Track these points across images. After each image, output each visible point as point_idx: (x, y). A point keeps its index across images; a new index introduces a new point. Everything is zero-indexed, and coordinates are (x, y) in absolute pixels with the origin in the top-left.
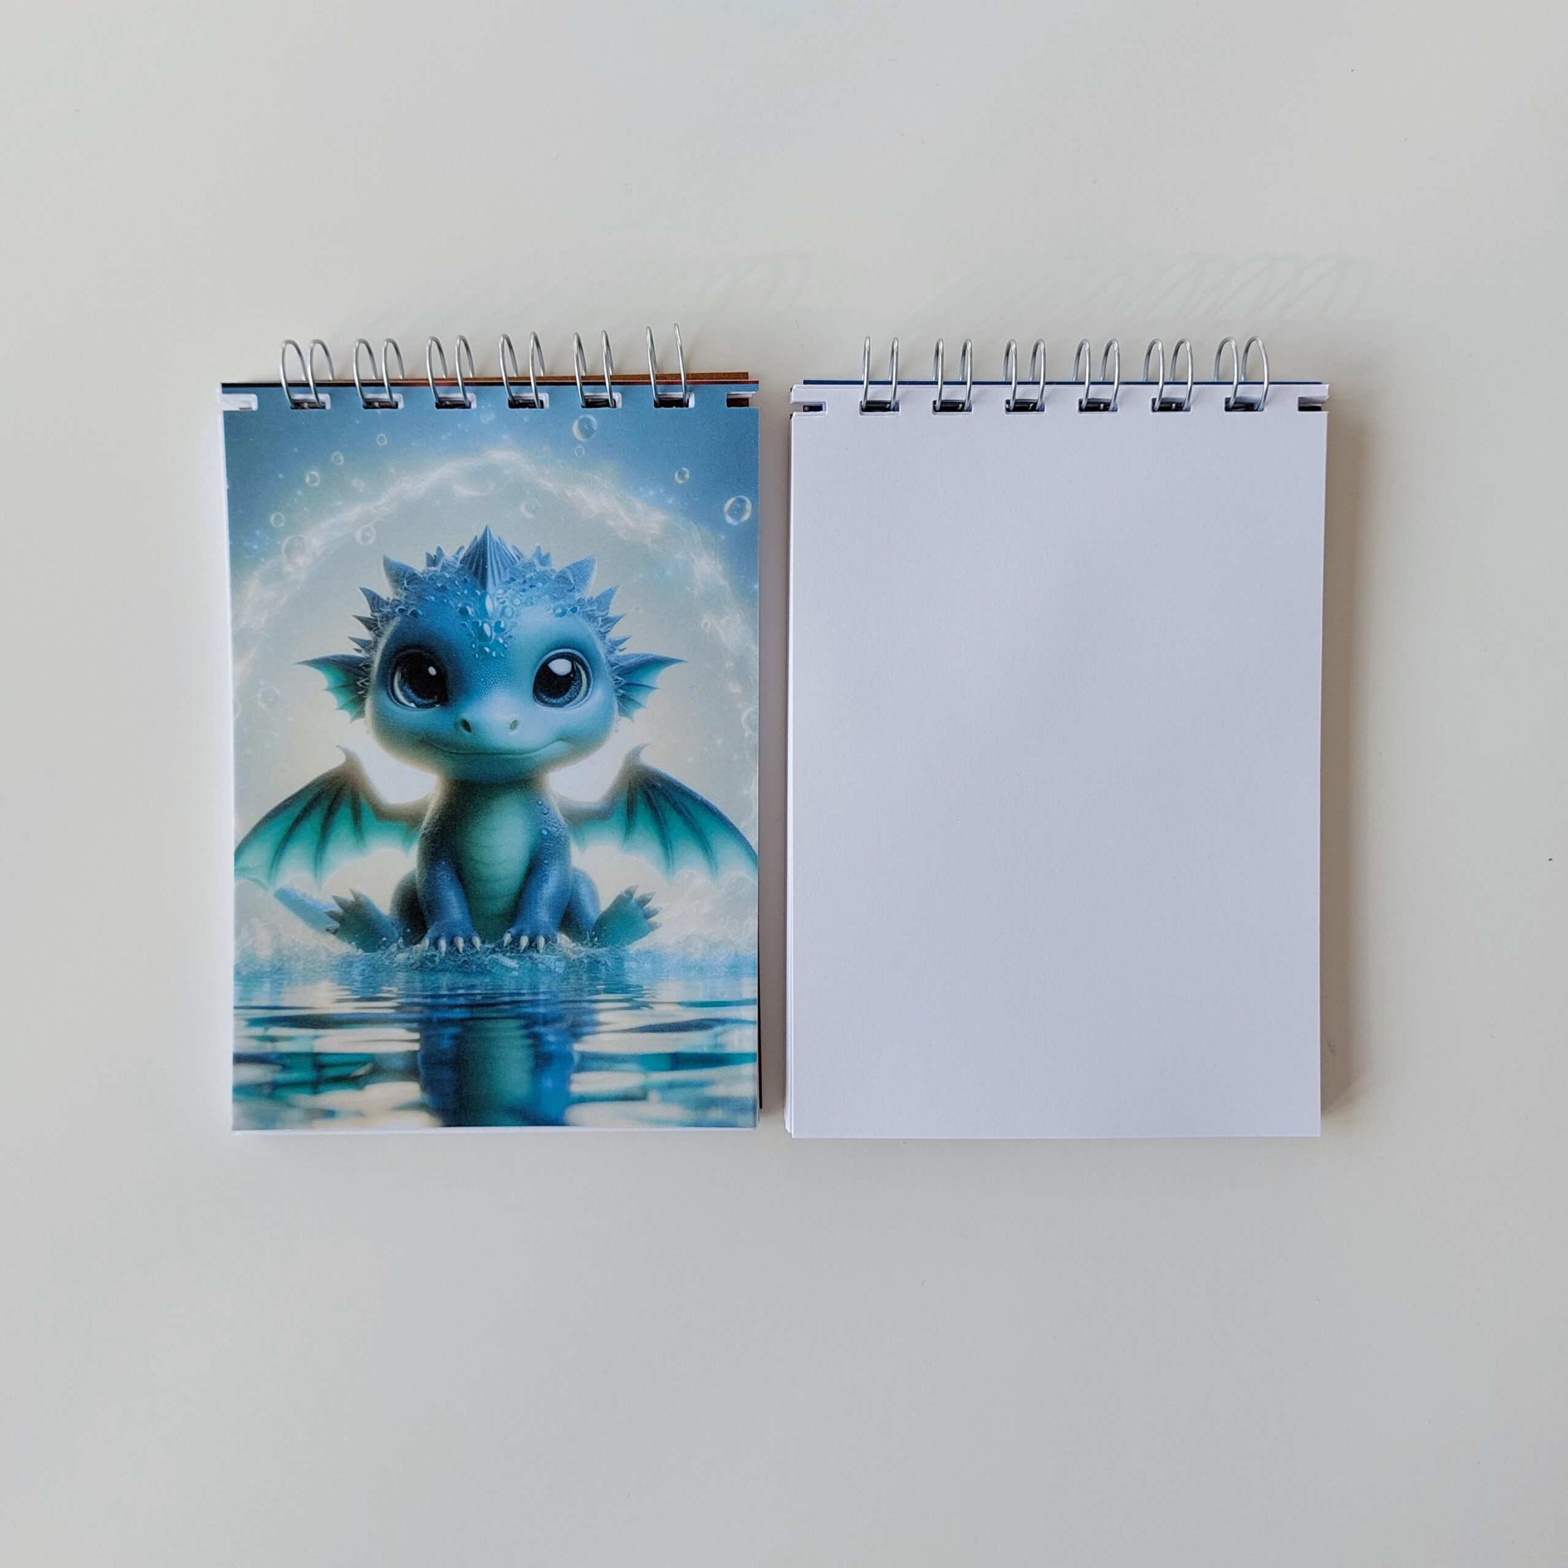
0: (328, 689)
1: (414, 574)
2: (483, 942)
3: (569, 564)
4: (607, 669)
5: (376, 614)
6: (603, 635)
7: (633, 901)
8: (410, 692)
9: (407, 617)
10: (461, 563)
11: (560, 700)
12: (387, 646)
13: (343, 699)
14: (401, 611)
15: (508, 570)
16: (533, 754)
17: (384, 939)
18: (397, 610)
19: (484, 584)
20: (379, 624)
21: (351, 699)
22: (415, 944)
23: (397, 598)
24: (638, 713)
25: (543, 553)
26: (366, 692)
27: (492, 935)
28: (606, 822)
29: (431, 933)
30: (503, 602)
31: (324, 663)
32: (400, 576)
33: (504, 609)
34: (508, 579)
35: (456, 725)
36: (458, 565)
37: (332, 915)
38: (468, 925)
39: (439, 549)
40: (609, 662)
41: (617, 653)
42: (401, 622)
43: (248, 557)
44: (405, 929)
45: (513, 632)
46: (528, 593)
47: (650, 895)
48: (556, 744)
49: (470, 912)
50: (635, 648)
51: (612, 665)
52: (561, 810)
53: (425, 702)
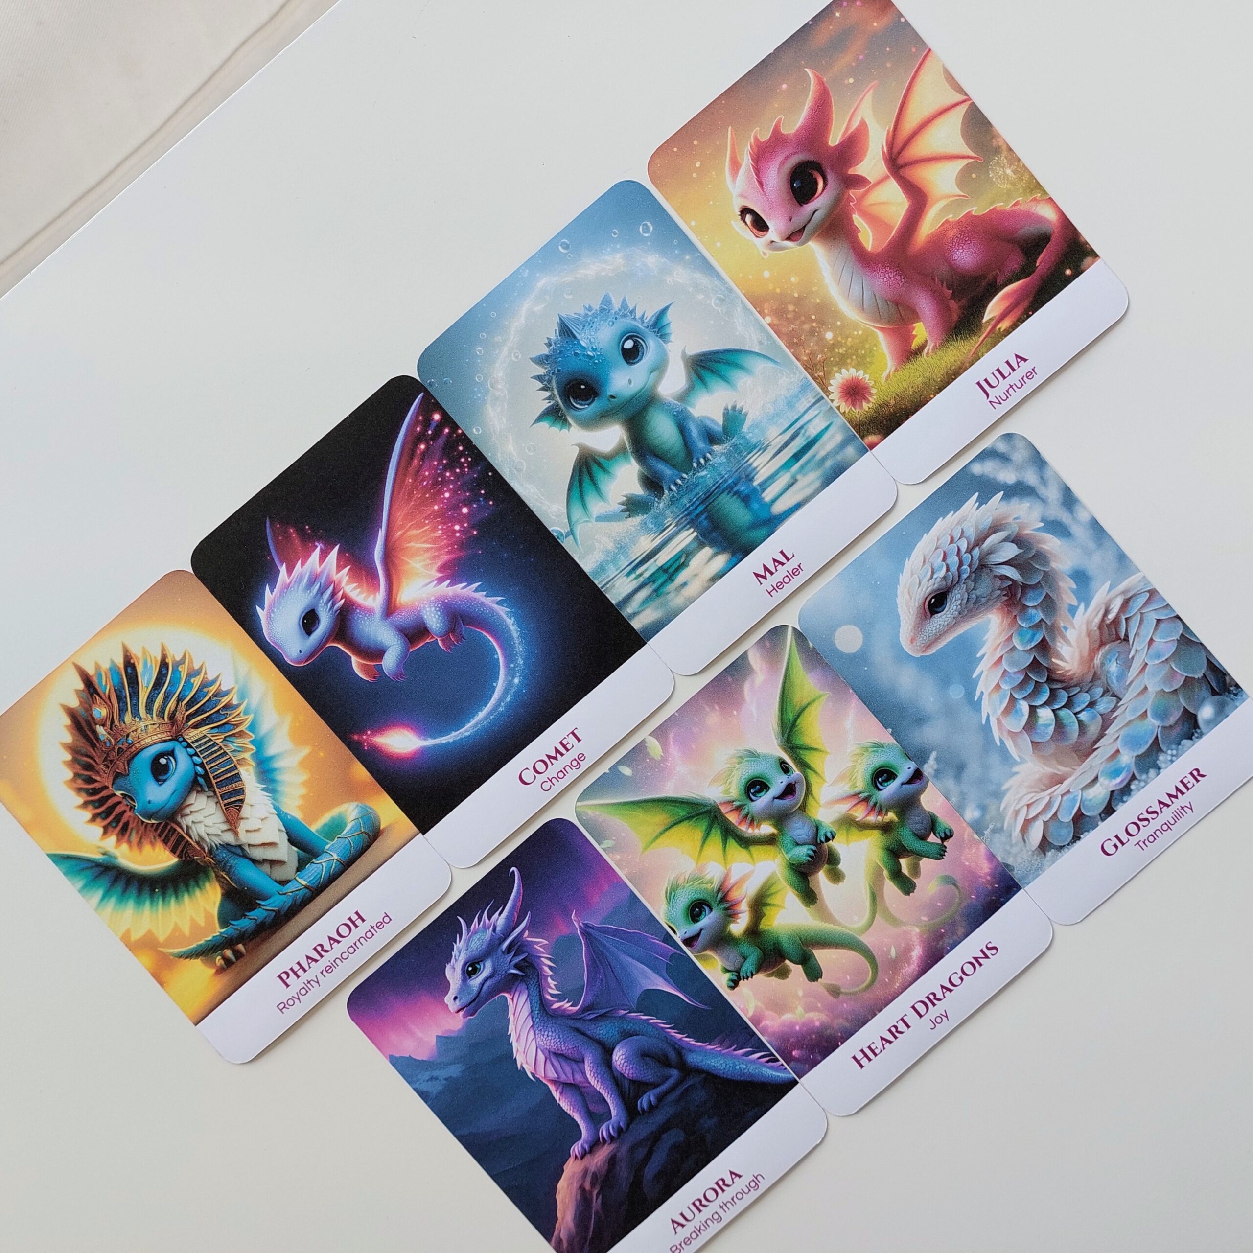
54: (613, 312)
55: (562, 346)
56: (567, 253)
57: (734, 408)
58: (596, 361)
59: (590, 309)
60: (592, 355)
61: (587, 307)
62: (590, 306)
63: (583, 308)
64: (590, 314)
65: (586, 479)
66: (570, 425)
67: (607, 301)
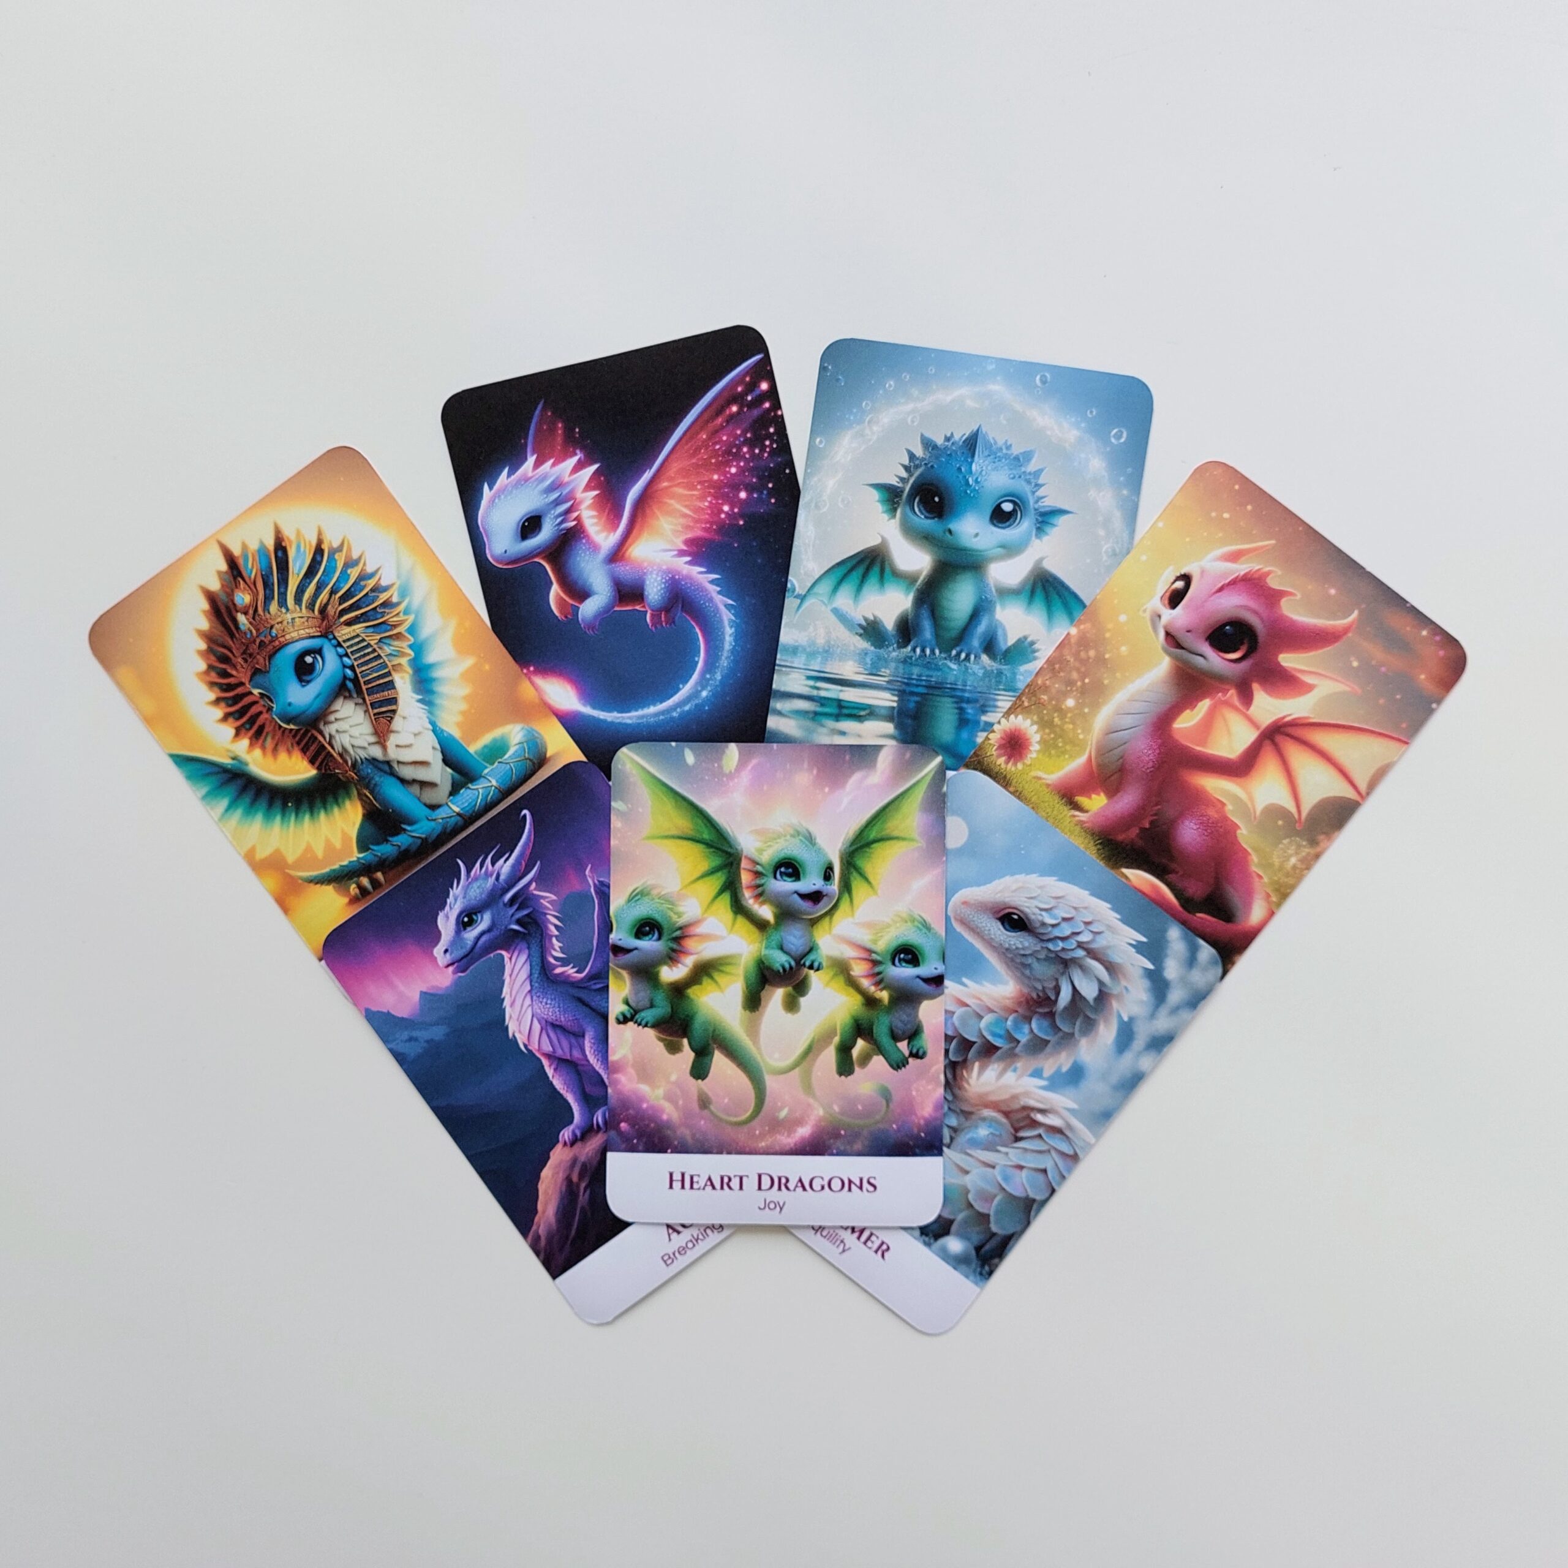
54: (1023, 469)
55: (956, 452)
56: (1039, 387)
57: (1032, 643)
58: (968, 492)
59: (1009, 447)
60: (971, 482)
61: (1009, 443)
62: (1011, 445)
63: (1004, 441)
64: (1004, 451)
65: (860, 571)
66: (894, 517)
67: (1028, 456)
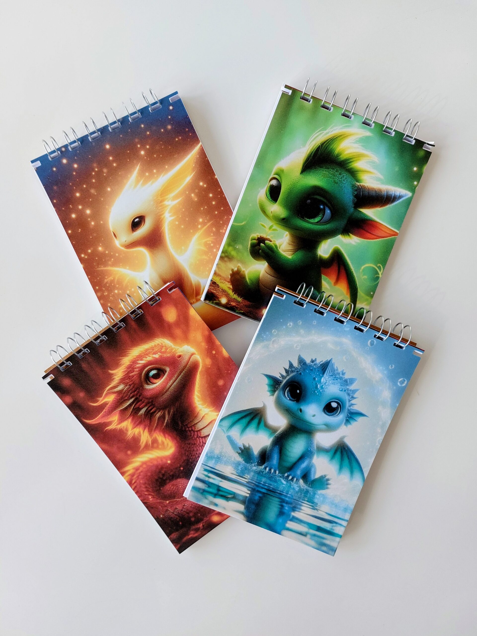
0: (267, 384)
1: (306, 363)
2: (279, 473)
3: (350, 377)
4: (346, 411)
5: (290, 369)
6: (350, 401)
7: (325, 479)
8: (289, 395)
9: (298, 373)
10: (320, 365)
11: (330, 414)
12: (289, 379)
13: (270, 389)
14: (297, 371)
15: (332, 373)
16: (315, 426)
17: (252, 461)
18: (296, 370)
19: (324, 373)
20: (289, 372)
21: (272, 389)
22: (260, 466)
23: (298, 367)
24: (349, 426)
25: (344, 372)
26: (277, 389)
27: (282, 472)
28: (327, 453)
29: (265, 465)
30: (327, 381)
31: (269, 377)
32: (301, 361)
33: (326, 382)
34: (331, 375)
35: (298, 409)
36: (319, 365)
37: (240, 448)
38: (277, 466)
39: (316, 359)
40: (348, 409)
41: (351, 407)
42: (296, 374)
43: (261, 338)
44: (259, 461)
45: (325, 390)
46: (335, 381)
47: (331, 479)
48: (323, 425)
49: (279, 463)
50: (356, 408)
51: (348, 410)
52: (316, 445)
53: (292, 399)
